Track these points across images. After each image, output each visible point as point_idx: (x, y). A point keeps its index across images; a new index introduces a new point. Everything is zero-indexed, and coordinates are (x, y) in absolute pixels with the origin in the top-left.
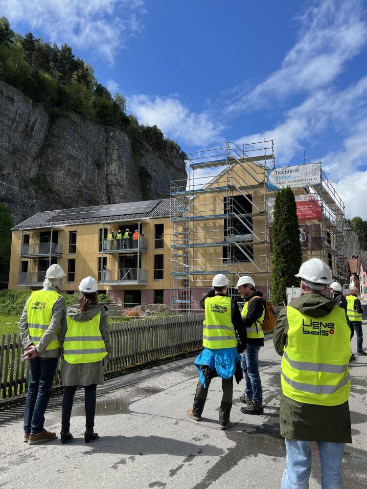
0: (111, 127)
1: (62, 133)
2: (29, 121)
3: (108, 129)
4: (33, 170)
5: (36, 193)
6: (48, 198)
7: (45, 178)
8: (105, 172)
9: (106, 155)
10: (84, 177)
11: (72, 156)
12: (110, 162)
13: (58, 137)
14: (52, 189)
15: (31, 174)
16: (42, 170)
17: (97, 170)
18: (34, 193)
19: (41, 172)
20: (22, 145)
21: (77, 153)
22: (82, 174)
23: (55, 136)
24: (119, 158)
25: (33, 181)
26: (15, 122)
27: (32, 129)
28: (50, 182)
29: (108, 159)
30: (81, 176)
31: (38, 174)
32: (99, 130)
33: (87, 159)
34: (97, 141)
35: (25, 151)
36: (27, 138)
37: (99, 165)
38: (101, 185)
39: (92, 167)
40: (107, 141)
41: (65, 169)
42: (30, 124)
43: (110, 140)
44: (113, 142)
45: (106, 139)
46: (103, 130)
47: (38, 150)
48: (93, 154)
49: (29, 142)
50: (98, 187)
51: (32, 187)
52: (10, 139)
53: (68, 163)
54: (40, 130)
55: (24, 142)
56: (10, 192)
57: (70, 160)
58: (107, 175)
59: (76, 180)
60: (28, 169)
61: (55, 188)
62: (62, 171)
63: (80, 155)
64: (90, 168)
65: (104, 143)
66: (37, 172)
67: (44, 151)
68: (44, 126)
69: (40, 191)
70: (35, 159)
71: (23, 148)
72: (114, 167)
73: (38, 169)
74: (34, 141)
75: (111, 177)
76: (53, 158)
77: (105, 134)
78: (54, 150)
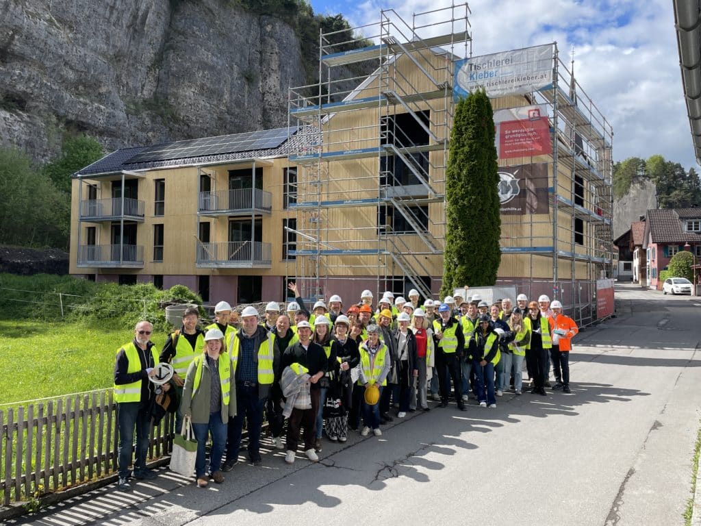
0: (268, 17)
1: (190, 28)
2: (138, 10)
3: (264, 20)
4: (147, 87)
5: (152, 121)
6: (171, 130)
7: (167, 98)
8: (260, 89)
9: (261, 64)
10: (226, 97)
11: (206, 64)
12: (267, 73)
13: (183, 34)
14: (178, 116)
15: (145, 92)
16: (161, 87)
17: (247, 87)
18: (149, 123)
19: (160, 89)
20: (129, 48)
21: (215, 59)
22: (223, 92)
23: (180, 33)
24: (281, 67)
25: (147, 104)
26: (114, 11)
27: (143, 23)
28: (175, 104)
29: (264, 69)
30: (222, 96)
31: (155, 93)
32: (250, 23)
33: (232, 68)
34: (247, 40)
35: (135, 58)
36: (136, 36)
37: (249, 79)
38: (254, 109)
39: (239, 82)
40: (263, 41)
41: (197, 86)
42: (140, 14)
43: (266, 37)
44: (272, 41)
45: (261, 36)
46: (255, 23)
47: (155, 54)
48: (241, 60)
49: (139, 42)
50: (250, 112)
51: (147, 112)
52: (108, 38)
53: (200, 75)
54: (156, 24)
55: (132, 42)
56: (112, 121)
57: (204, 70)
58: (264, 94)
59: (215, 102)
60: (139, 85)
61: (182, 114)
62: (191, 87)
63: (220, 63)
64: (235, 82)
65: (258, 44)
66: (154, 90)
67: (164, 56)
68: (162, 17)
69: (159, 119)
70: (150, 70)
71: (131, 51)
72: (273, 81)
73: (155, 84)
74: (148, 41)
75: (268, 98)
76: (176, 67)
77: (259, 29)
78: (178, 55)
